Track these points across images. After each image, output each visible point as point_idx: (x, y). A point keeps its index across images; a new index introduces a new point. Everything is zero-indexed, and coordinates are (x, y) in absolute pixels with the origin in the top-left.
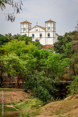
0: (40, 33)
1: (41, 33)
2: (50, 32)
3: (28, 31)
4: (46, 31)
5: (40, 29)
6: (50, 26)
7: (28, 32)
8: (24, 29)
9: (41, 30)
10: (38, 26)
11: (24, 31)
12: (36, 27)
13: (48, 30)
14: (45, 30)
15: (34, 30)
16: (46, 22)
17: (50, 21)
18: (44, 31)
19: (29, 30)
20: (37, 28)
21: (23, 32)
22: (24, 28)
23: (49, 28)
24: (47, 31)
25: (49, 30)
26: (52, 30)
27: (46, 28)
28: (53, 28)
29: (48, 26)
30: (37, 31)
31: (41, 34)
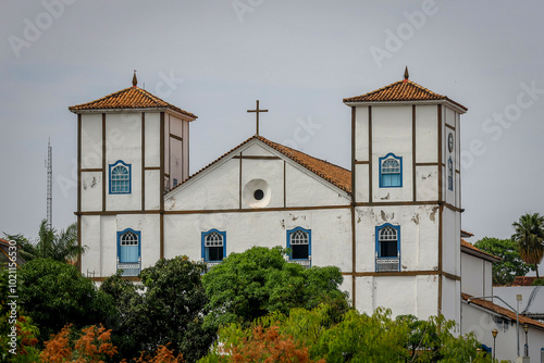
0: (292, 225)
1: (302, 220)
2: (398, 216)
3: (153, 202)
4: (353, 205)
5: (297, 175)
6: (403, 149)
7: (162, 212)
8: (117, 178)
9: (307, 188)
10: (263, 140)
11: (115, 202)
12: (241, 157)
13: (379, 194)
14: (352, 194)
15: (220, 189)
16: (354, 103)
17: (405, 95)
18: (333, 196)
19: (164, 192)
20: (254, 171)
21: (104, 213)
22: (111, 159)
23: (390, 170)
24: (371, 204)
25: (395, 194)
26: (428, 191)
27: (362, 171)
28: (440, 164)
29: (380, 150)
30: (259, 195)
31: (307, 233)
